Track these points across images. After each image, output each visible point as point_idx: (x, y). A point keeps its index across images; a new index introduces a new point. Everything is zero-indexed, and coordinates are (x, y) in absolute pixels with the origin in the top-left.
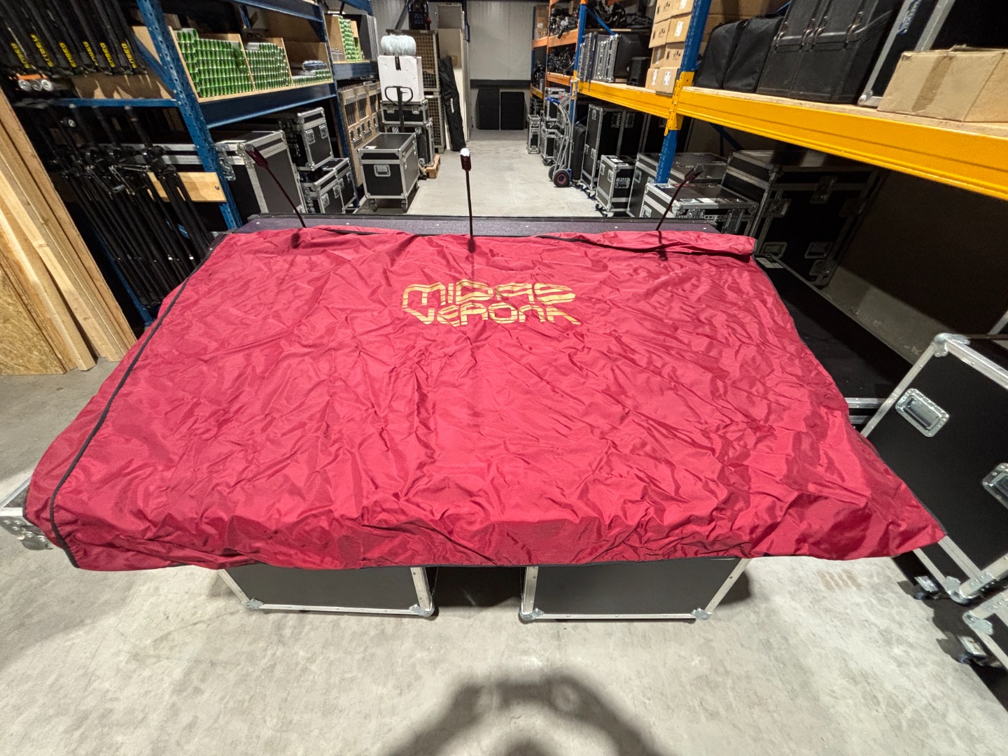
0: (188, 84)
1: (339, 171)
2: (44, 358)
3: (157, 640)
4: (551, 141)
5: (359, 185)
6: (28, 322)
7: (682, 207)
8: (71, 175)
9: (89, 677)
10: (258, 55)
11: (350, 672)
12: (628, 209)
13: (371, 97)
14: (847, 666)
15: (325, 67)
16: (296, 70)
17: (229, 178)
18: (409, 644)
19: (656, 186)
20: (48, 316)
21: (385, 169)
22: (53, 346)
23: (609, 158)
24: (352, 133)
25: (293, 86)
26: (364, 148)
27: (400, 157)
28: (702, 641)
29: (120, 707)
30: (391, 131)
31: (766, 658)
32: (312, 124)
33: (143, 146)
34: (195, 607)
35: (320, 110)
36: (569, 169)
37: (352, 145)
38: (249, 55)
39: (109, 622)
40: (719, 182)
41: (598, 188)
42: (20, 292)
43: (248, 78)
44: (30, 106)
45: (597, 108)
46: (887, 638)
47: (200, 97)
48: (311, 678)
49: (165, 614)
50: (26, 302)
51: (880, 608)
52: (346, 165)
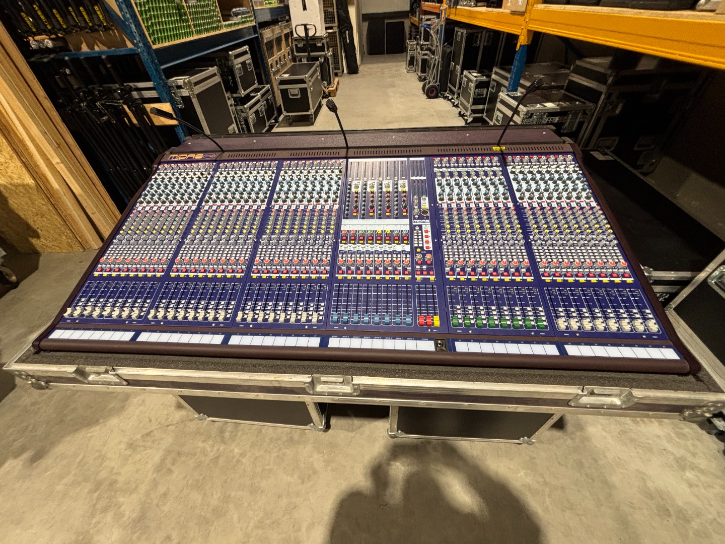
0: (144, 34)
1: (263, 96)
2: (70, 241)
3: (144, 435)
4: (424, 62)
5: (278, 105)
6: (56, 217)
7: (528, 112)
8: (72, 110)
9: (103, 458)
10: (196, 7)
11: (269, 465)
12: (485, 114)
13: (285, 35)
14: (645, 484)
15: (248, 13)
16: (226, 17)
17: (180, 106)
18: (309, 448)
19: (508, 95)
20: (69, 212)
21: (296, 92)
22: (75, 233)
23: (470, 73)
24: (271, 65)
25: (224, 30)
26: (281, 76)
27: (307, 81)
28: (527, 458)
29: (121, 479)
30: (301, 61)
31: (578, 474)
32: (241, 59)
33: (117, 86)
34: (168, 415)
35: (246, 48)
36: (438, 83)
37: (272, 74)
38: (189, 7)
39: (114, 422)
40: (562, 87)
41: (461, 98)
42: (49, 196)
43: (189, 26)
44: (39, 60)
45: (462, 31)
46: (681, 464)
47: (154, 44)
48: (243, 467)
49: (149, 418)
50: (53, 203)
51: (678, 440)
52: (268, 91)
